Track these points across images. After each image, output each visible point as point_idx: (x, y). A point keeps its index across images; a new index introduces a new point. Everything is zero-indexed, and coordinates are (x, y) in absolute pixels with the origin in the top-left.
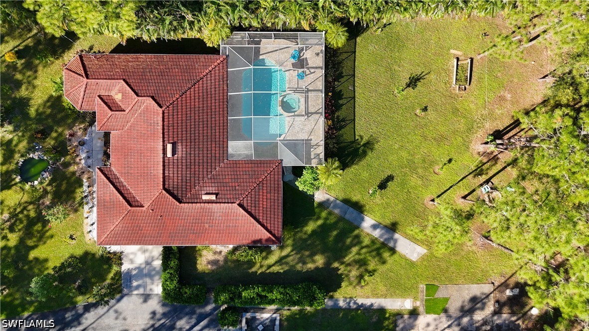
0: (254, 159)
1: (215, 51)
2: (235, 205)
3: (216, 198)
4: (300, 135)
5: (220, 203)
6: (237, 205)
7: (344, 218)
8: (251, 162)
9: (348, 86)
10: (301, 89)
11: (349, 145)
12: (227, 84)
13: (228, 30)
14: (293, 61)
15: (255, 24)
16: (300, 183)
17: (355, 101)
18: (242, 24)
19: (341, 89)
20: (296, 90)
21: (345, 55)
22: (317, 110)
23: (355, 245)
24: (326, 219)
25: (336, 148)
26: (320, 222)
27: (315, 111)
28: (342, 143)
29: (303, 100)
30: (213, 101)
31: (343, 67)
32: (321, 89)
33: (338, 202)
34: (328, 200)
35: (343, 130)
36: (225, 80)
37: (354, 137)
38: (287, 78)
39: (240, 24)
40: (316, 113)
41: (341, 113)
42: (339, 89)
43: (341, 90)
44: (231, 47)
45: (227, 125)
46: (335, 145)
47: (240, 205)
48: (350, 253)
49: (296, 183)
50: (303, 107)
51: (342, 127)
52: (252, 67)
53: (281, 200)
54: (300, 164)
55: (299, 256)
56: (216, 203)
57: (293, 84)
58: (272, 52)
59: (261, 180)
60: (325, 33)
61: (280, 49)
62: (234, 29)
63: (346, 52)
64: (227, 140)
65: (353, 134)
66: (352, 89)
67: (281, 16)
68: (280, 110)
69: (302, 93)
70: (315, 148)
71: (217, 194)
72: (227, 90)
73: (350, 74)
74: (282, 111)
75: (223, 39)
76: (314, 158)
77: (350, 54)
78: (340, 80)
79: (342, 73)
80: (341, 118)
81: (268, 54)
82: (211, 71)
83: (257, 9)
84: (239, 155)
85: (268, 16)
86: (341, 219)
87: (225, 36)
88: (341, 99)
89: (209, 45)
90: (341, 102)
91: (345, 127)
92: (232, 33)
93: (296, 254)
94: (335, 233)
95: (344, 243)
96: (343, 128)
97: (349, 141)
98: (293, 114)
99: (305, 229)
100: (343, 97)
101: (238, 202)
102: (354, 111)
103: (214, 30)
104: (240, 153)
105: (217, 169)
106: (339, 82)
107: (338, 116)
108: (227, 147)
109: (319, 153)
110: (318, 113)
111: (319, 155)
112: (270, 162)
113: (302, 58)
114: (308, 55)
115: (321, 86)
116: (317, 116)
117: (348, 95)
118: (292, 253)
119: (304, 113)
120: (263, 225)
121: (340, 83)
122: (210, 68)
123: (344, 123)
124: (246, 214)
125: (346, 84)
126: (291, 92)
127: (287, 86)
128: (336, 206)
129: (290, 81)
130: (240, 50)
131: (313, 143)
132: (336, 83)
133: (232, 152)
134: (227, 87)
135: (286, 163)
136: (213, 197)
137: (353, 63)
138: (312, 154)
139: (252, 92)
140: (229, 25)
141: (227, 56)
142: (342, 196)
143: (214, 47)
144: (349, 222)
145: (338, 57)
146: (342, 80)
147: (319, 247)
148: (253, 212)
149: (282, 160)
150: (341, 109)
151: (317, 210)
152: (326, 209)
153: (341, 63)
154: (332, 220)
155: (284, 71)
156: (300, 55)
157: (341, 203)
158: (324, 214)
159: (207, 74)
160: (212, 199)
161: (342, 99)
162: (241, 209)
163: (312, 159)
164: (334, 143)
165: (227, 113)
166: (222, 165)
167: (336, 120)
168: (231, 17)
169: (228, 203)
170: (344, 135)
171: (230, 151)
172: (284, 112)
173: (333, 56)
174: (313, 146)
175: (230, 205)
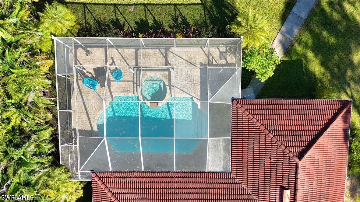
0: (230, 138)
1: (87, 187)
2: (301, 163)
3: (288, 189)
4: (195, 78)
5: (296, 184)
6: (301, 161)
7: (306, 19)
8: (235, 141)
9: (130, 12)
10: (135, 76)
11: (209, 12)
12: (129, 172)
13: (57, 171)
14: (98, 87)
15: (47, 134)
16: (265, 75)
17: (150, 4)
18: (49, 152)
19: (133, 22)
20: (137, 83)
21: (89, 16)
22: (162, 56)
23: (342, 7)
24: (306, 45)
25: (213, 27)
26: (310, 55)
27: (164, 59)
28: (205, 22)
29: (150, 74)
30: (152, 191)
31: (105, 20)
32: (134, 50)
33: (283, 29)
34: (281, 42)
35: (188, 20)
36: (123, 175)
37: (197, 6)
38: (121, 94)
39: (49, 155)
40: (166, 57)
41: (166, 22)
42: (133, 25)
43: (135, 22)
44: (81, 166)
45: (185, 172)
46: (209, 28)
47: (301, 156)
48: (352, 14)
49: (263, 81)
50: (159, 74)
51: (185, 22)
52: (105, 139)
53: (289, 101)
54: (238, 74)
55: (352, 84)
56: (295, 189)
57: (128, 86)
58: (87, 114)
59: (263, 128)
60: (55, 36)
61: (84, 103)
62: (56, 163)
63: (85, 16)
64: (205, 172)
65: (193, 6)
66: (134, 6)
67: (31, 97)
68: (162, 104)
69: (140, 75)
70: (213, 58)
71: (282, 188)
72: (137, 172)
73: (113, 9)
74: (164, 102)
75: (70, 177)
76: (226, 59)
77: (87, 11)
78: (122, 24)
79: (112, 21)
80: (172, 22)
81: (92, 119)
82: (113, 194)
83: (22, 131)
84: (224, 157)
85: (31, 116)
86: (306, 25)
87: (66, 175)
88: (146, 23)
89: (81, 193)
90: (151, 23)
91: (184, 17)
92: (62, 166)
93: (349, 85)
94: (325, 34)
95: (338, 21)
96: (186, 20)
97: (203, 11)
98: (168, 87)
99: (318, 75)
100: (144, 20)
101: (297, 160)
102: (163, 5)
103: (58, 190)
104: (222, 156)
105: (243, 186)
106: (124, 25)
107: (170, 27)
108: (214, 172)
109: (218, 53)
110: (166, 54)
111: (221, 53)
112: (235, 114)
113: (94, 74)
114: (89, 67)
115: (131, 50)
116: (170, 55)
117: (142, 12)
118: (349, 92)
119: (167, 73)
120: (327, 126)
121: (126, 23)
122: (109, 195)
123: (179, 19)
124: (312, 149)
125: (127, 16)
126: (139, 90)
127: (131, 95)
128: (290, 32)
129: (124, 91)
130: (84, 155)
131: (205, 60)
132: (126, 28)
133: (221, 167)
134: (134, 172)
135: (238, 93)
136: (287, 194)
137: (99, 6)
138: (219, 62)
139: (140, 138)
140: (50, 169)
141: (93, 172)
142: (277, 23)
143: (83, 188)
144: (312, 14)
145: (91, 26)
146: (122, 20)
147: (342, 54)
148: (309, 139)
149: (233, 99)
150: (160, 22)
151: (294, 58)
152: (292, 45)
153: (98, 22)
154: (307, 37)
155: (112, 98)
156: (91, 77)
157: (285, 23)
158: (299, 49)
159: (117, 198)
160: (289, 194)
161: (147, 20)
162: (306, 156)
163: (227, 62)
164: (206, 30)
165: (169, 172)
166: (238, 181)
167: (175, 30)
168: (36, 167)
169: (296, 173)
170: (196, 18)
171: (219, 169)
172: (165, 99)
173: (90, 31)
174: (209, 60)
175: (300, 171)
